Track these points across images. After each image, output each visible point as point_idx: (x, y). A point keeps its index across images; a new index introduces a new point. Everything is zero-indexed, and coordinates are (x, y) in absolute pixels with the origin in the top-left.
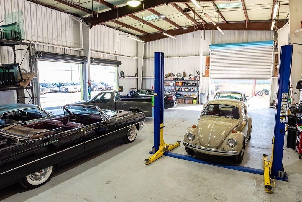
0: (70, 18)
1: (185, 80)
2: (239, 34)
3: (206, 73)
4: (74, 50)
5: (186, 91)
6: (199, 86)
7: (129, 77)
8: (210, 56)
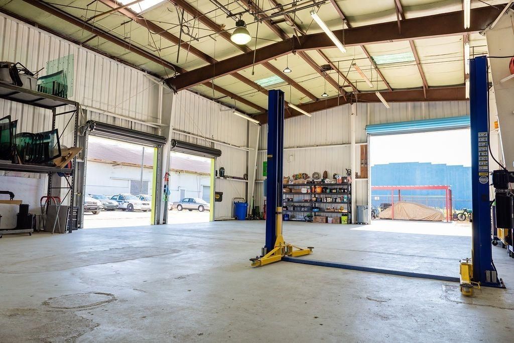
0: (145, 78)
1: (326, 182)
2: (414, 107)
3: (361, 171)
4: (147, 126)
5: (329, 201)
6: (351, 194)
7: (233, 178)
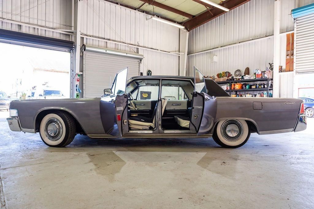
1: (246, 78)
3: (286, 64)
4: (60, 33)
6: (272, 89)
8: (295, 32)
